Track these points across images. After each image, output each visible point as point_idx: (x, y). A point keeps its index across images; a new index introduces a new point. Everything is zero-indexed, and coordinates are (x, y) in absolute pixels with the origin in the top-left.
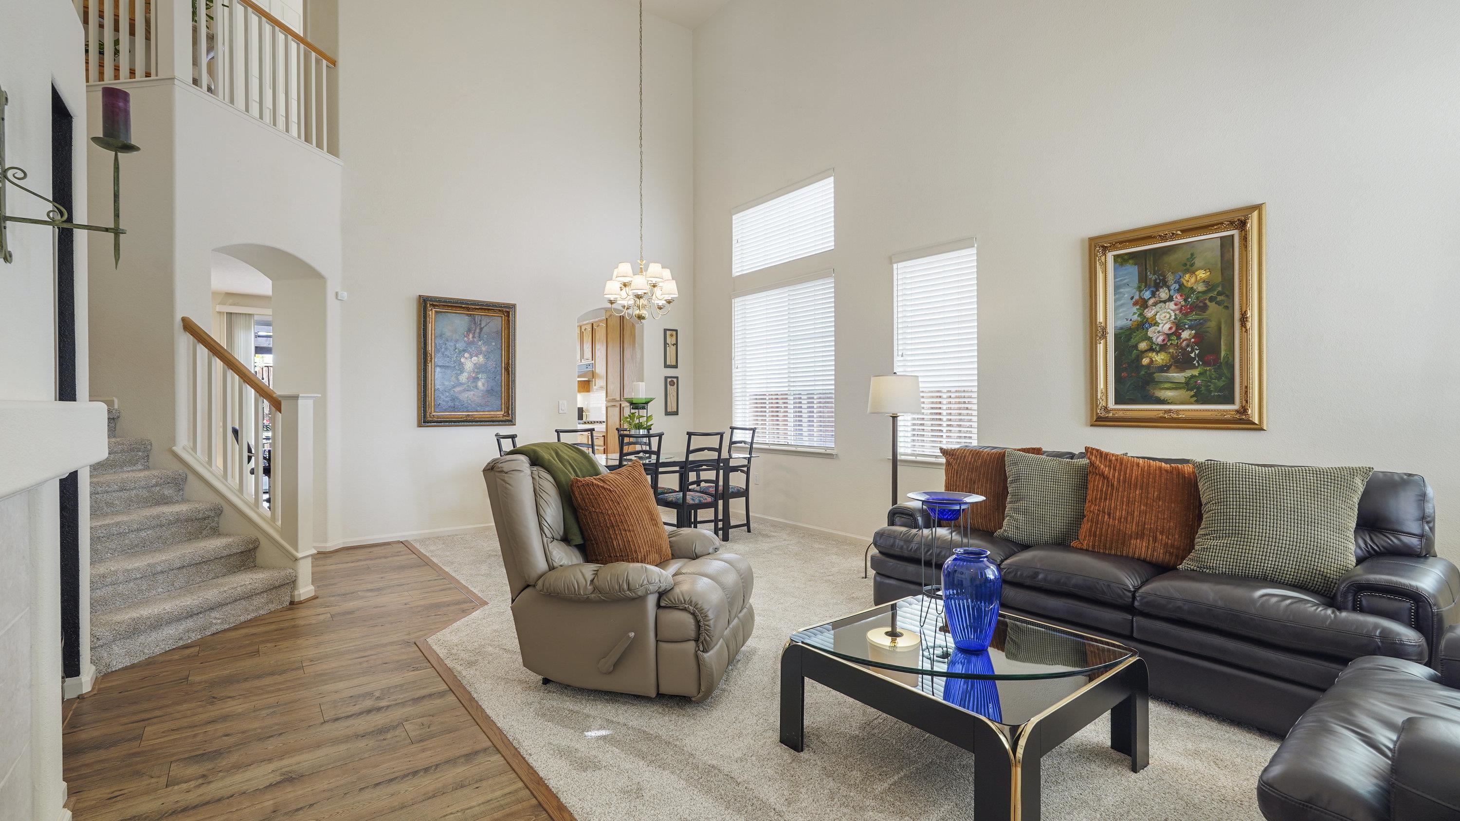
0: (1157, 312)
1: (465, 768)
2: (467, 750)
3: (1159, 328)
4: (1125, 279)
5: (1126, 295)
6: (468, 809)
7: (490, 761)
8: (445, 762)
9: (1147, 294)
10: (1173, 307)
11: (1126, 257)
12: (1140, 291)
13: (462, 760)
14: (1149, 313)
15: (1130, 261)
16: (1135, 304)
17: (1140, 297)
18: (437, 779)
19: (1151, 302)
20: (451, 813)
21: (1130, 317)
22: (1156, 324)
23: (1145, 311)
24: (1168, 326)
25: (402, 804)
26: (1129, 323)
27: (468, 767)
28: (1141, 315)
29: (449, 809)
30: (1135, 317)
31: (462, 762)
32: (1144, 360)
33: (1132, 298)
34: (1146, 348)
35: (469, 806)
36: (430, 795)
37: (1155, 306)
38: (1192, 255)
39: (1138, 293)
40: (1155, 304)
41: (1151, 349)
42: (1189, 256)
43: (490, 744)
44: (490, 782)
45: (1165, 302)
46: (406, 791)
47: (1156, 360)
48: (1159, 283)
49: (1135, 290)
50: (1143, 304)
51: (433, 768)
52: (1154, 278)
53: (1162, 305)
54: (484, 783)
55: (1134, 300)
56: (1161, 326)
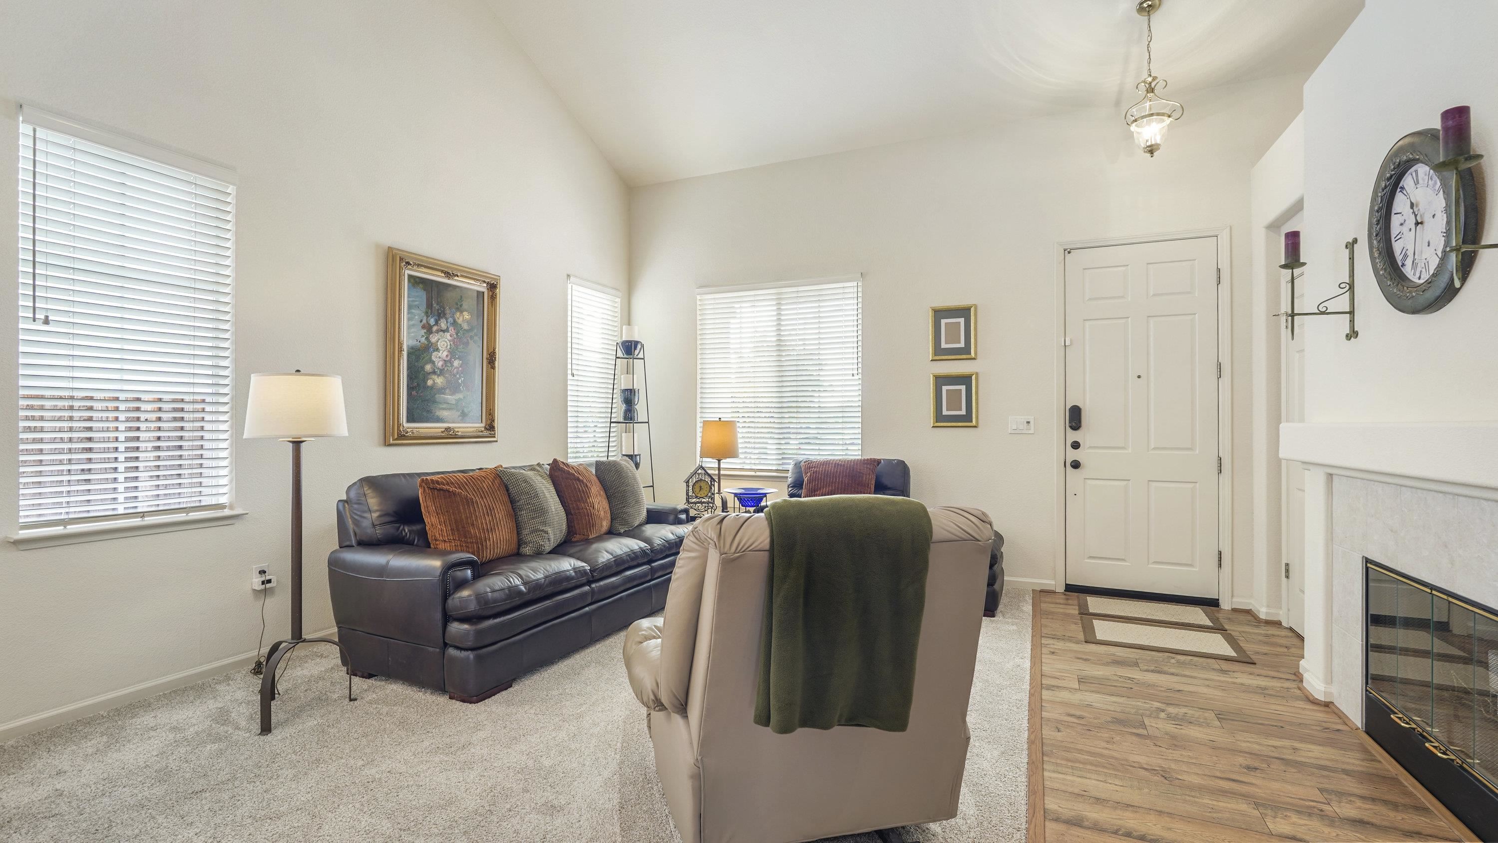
0: (439, 339)
1: (1087, 813)
2: (1076, 831)
3: (440, 354)
4: (416, 301)
5: (416, 317)
6: (1101, 781)
7: (1059, 807)
8: (1105, 831)
9: (432, 321)
10: (449, 338)
11: (417, 280)
12: (428, 317)
13: (1086, 823)
14: (434, 338)
15: (421, 286)
16: (423, 327)
17: (427, 322)
18: (1120, 819)
19: (435, 328)
20: (1116, 785)
21: (419, 338)
22: (437, 350)
23: (431, 336)
24: (445, 353)
25: (1161, 815)
26: (419, 344)
27: (1084, 813)
28: (427, 339)
29: (1118, 789)
30: (423, 340)
31: (1088, 821)
32: (429, 381)
33: (421, 321)
34: (431, 370)
35: (1099, 783)
36: (1131, 809)
37: (437, 333)
38: (461, 297)
39: (425, 318)
40: (437, 331)
41: (434, 373)
42: (459, 298)
43: (1047, 823)
44: (1070, 790)
45: (444, 331)
46: (1155, 825)
47: (437, 383)
48: (441, 313)
49: (423, 314)
50: (429, 329)
51: (1120, 833)
52: (437, 308)
53: (441, 333)
54: (1076, 791)
55: (422, 323)
56: (441, 352)
